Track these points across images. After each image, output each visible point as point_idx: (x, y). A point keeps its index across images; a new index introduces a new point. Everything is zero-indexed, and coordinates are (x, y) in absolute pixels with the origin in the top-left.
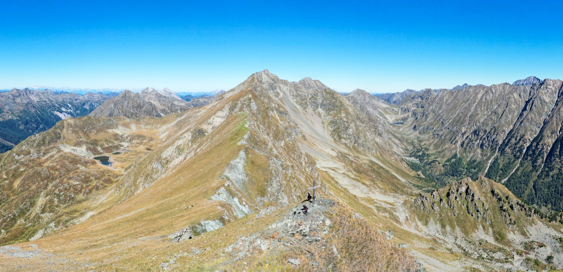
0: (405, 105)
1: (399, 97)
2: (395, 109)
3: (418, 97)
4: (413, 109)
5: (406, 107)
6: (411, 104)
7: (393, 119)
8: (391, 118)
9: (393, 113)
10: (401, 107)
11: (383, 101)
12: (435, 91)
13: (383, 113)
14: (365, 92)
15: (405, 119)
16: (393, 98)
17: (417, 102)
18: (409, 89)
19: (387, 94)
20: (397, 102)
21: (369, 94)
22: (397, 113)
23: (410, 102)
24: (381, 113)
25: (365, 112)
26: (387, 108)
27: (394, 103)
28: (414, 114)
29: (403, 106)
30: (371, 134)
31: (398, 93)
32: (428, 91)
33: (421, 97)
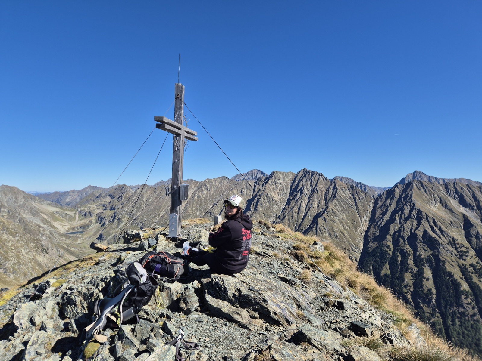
0: (86, 207)
1: (75, 197)
2: (68, 213)
3: (106, 195)
4: (98, 211)
5: (86, 209)
6: (94, 206)
7: (66, 228)
8: (62, 227)
9: (66, 219)
10: (79, 210)
11: (50, 202)
12: (131, 187)
13: (50, 220)
14: (18, 189)
15: (84, 227)
16: (66, 199)
17: (104, 203)
18: (92, 185)
19: (56, 193)
20: (71, 204)
21: (24, 192)
22: (72, 219)
23: (93, 202)
24: (46, 220)
25: (17, 220)
26: (57, 212)
27: (68, 204)
28: (100, 219)
29: (83, 208)
30: (29, 251)
31: (73, 191)
32: (122, 188)
33: (110, 195)
